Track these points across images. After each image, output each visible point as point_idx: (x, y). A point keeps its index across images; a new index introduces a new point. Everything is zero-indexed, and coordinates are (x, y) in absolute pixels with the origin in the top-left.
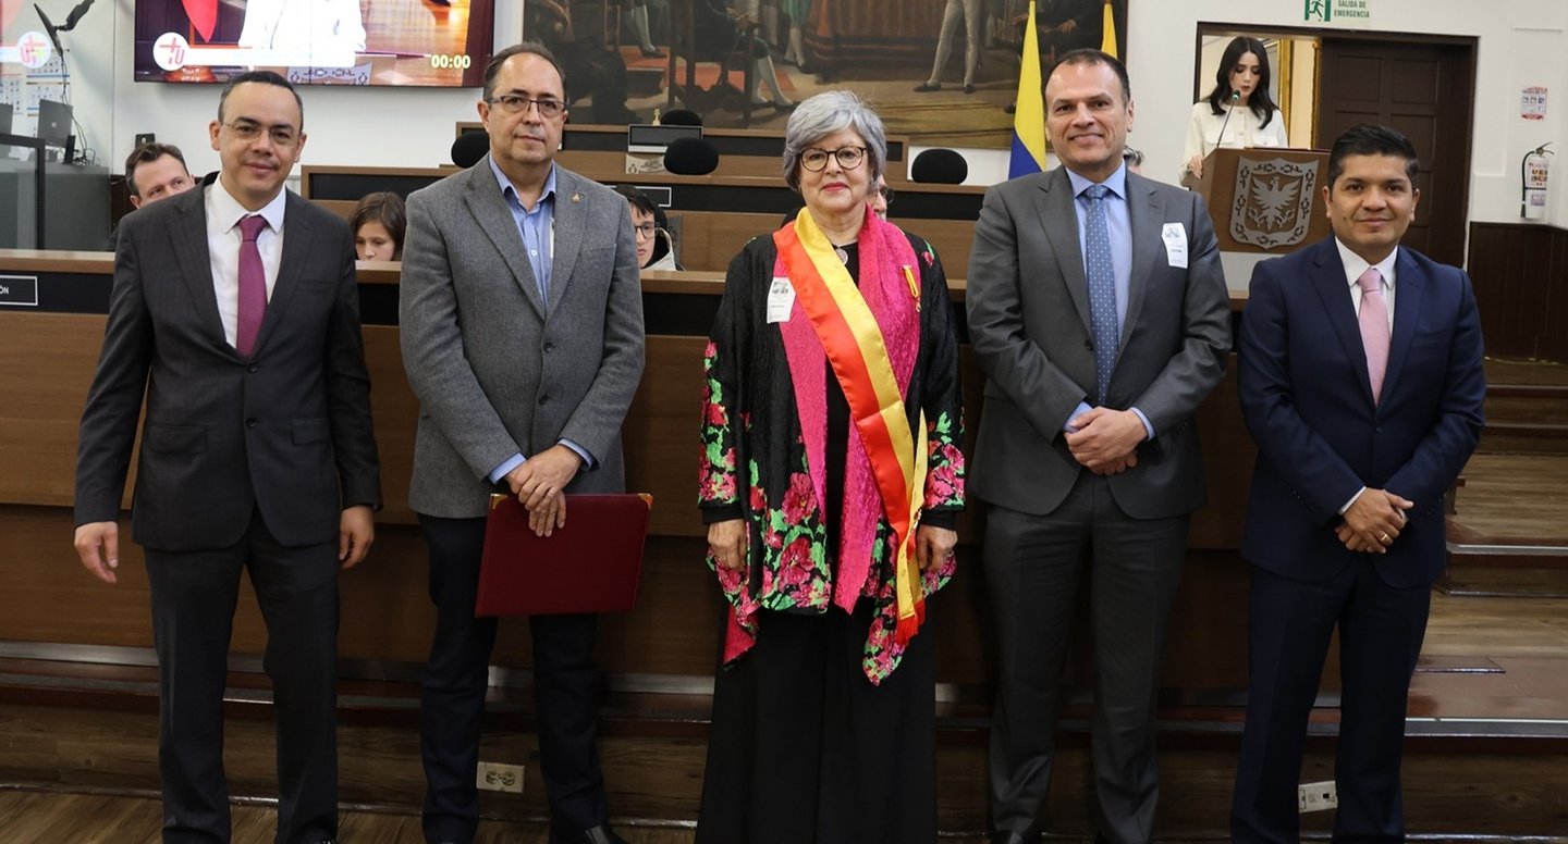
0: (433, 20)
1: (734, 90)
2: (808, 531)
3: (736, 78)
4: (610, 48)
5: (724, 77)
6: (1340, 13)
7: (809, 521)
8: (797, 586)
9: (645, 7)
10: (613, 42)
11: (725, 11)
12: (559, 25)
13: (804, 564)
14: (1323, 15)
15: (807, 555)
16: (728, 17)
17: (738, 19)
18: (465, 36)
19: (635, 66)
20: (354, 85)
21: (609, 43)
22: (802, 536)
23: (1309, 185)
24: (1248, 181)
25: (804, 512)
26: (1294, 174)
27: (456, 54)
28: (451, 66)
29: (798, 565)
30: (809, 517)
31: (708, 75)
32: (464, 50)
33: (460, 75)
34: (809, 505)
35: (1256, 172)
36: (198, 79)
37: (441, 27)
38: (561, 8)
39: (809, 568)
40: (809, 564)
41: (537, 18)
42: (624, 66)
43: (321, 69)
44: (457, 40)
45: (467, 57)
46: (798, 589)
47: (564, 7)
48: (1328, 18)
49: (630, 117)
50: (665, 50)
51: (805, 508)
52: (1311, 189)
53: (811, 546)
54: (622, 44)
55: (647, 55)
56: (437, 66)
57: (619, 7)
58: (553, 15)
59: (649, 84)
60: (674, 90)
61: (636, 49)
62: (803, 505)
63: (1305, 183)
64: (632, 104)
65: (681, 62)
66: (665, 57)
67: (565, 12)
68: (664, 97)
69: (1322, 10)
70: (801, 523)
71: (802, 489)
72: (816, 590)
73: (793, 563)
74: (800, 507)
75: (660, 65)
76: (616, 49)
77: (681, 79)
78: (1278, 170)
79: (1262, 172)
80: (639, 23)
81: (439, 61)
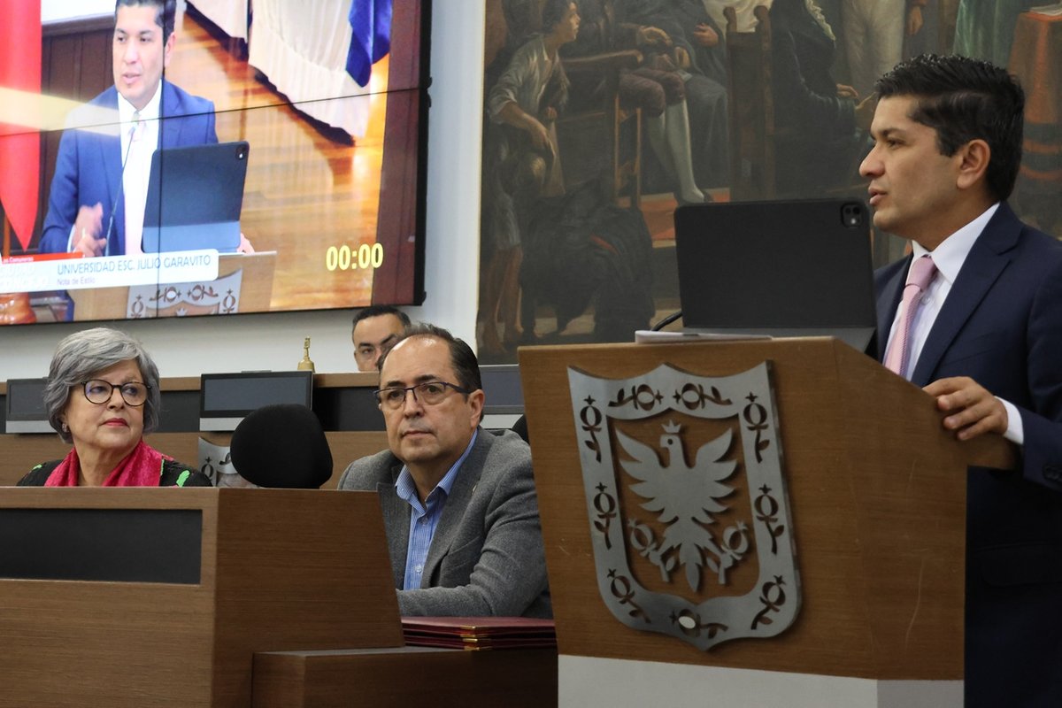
0: (329, 177)
4: (624, 203)
9: (685, 104)
10: (628, 191)
11: (833, 92)
16: (840, 103)
17: (857, 108)
18: (374, 204)
20: (217, 315)
21: (624, 193)
23: (760, 446)
24: (603, 438)
26: (711, 411)
27: (363, 243)
28: (354, 266)
32: (373, 232)
33: (368, 283)
35: (617, 413)
36: (12, 319)
37: (341, 189)
38: (542, 128)
41: (504, 154)
42: (650, 242)
43: (173, 289)
44: (365, 212)
45: (379, 246)
47: (546, 124)
52: (772, 454)
54: (646, 191)
56: (331, 268)
57: (639, 111)
58: (529, 144)
63: (748, 438)
67: (546, 133)
76: (634, 202)
78: (669, 402)
79: (630, 412)
80: (674, 141)
81: (337, 258)
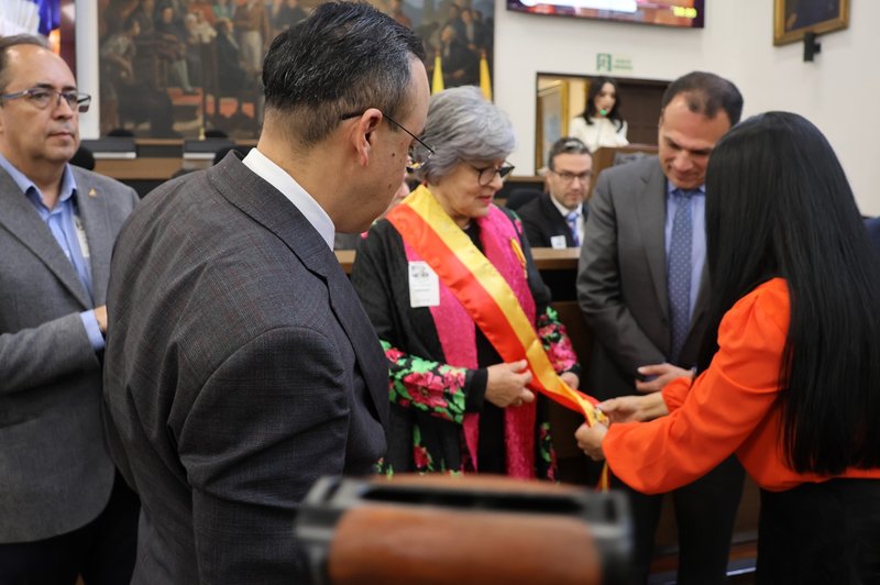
1: (246, 117)
3: (248, 109)
4: (161, 89)
5: (239, 108)
6: (617, 67)
9: (184, 62)
11: (239, 64)
12: (124, 74)
14: (607, 67)
16: (241, 68)
17: (247, 69)
19: (179, 101)
31: (228, 107)
38: (125, 62)
41: (109, 69)
42: (171, 102)
47: (127, 61)
48: (609, 69)
49: (178, 135)
50: (199, 90)
55: (186, 93)
58: (119, 67)
59: (189, 113)
60: (206, 117)
61: (178, 90)
64: (178, 127)
65: (210, 99)
66: (197, 94)
68: (199, 122)
69: (606, 64)
75: (196, 100)
76: (165, 90)
77: (211, 110)
80: (181, 72)
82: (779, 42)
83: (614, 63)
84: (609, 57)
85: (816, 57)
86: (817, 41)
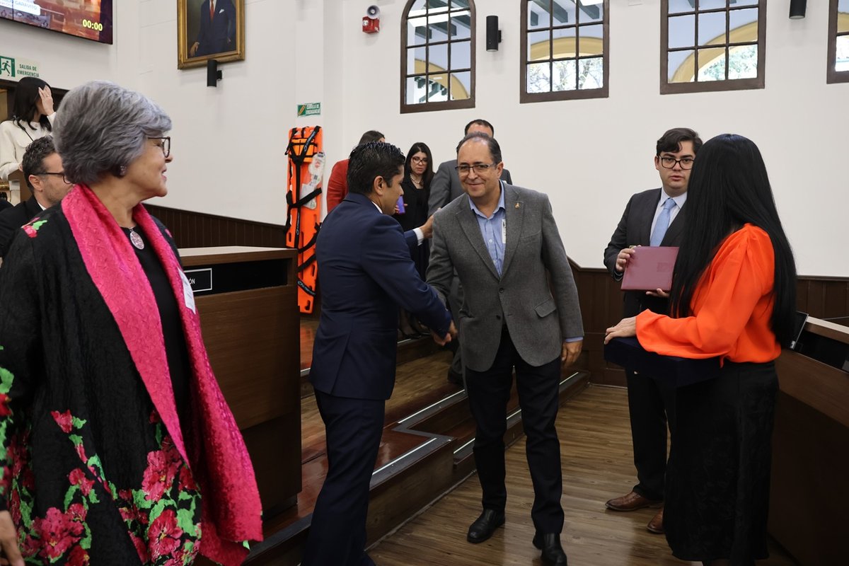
2: (171, 502)
6: (21, 72)
7: (171, 493)
8: (170, 555)
13: (173, 533)
14: (10, 71)
15: (174, 524)
22: (167, 508)
25: (165, 486)
29: (168, 536)
30: (170, 489)
34: (169, 477)
39: (178, 536)
40: (177, 532)
46: (171, 557)
48: (13, 75)
51: (165, 481)
53: (176, 515)
62: (163, 479)
69: (10, 69)
70: (164, 496)
71: (160, 465)
72: (186, 553)
73: (163, 536)
74: (160, 482)
82: (183, 67)
83: (17, 68)
84: (13, 60)
85: (218, 83)
86: (219, 68)
